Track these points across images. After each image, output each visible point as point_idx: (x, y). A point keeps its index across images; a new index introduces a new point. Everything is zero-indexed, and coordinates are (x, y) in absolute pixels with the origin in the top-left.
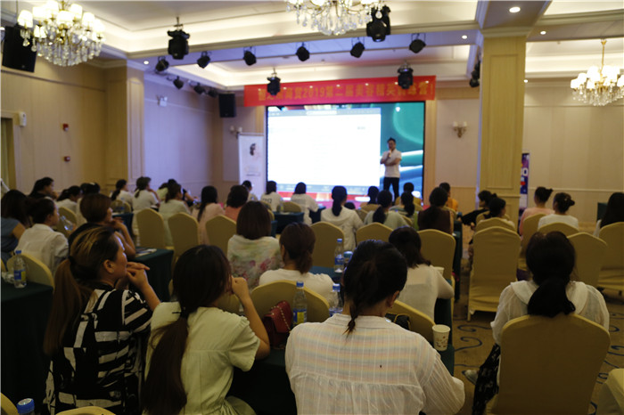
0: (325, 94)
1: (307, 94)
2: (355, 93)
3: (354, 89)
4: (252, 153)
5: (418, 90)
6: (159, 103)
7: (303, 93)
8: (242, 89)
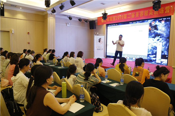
0: (124, 18)
1: (117, 19)
2: (135, 16)
3: (135, 14)
4: (99, 41)
5: (165, 11)
6: (66, 25)
7: (116, 18)
8: (97, 19)
